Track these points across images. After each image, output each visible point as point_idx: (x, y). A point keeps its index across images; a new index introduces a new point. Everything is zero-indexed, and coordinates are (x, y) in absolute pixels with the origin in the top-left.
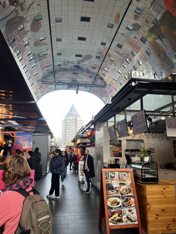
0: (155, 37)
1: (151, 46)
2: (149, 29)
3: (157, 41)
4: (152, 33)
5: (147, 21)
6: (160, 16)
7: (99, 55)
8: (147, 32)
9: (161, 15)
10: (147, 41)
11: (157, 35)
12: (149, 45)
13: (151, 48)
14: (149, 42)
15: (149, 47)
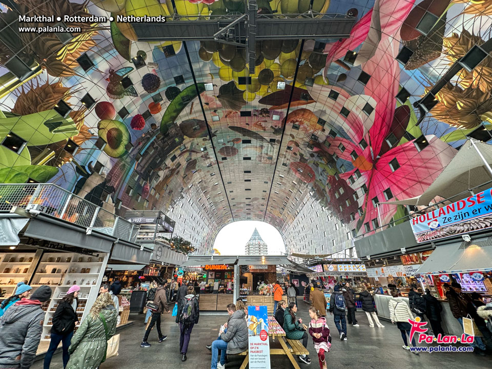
7: (263, 198)
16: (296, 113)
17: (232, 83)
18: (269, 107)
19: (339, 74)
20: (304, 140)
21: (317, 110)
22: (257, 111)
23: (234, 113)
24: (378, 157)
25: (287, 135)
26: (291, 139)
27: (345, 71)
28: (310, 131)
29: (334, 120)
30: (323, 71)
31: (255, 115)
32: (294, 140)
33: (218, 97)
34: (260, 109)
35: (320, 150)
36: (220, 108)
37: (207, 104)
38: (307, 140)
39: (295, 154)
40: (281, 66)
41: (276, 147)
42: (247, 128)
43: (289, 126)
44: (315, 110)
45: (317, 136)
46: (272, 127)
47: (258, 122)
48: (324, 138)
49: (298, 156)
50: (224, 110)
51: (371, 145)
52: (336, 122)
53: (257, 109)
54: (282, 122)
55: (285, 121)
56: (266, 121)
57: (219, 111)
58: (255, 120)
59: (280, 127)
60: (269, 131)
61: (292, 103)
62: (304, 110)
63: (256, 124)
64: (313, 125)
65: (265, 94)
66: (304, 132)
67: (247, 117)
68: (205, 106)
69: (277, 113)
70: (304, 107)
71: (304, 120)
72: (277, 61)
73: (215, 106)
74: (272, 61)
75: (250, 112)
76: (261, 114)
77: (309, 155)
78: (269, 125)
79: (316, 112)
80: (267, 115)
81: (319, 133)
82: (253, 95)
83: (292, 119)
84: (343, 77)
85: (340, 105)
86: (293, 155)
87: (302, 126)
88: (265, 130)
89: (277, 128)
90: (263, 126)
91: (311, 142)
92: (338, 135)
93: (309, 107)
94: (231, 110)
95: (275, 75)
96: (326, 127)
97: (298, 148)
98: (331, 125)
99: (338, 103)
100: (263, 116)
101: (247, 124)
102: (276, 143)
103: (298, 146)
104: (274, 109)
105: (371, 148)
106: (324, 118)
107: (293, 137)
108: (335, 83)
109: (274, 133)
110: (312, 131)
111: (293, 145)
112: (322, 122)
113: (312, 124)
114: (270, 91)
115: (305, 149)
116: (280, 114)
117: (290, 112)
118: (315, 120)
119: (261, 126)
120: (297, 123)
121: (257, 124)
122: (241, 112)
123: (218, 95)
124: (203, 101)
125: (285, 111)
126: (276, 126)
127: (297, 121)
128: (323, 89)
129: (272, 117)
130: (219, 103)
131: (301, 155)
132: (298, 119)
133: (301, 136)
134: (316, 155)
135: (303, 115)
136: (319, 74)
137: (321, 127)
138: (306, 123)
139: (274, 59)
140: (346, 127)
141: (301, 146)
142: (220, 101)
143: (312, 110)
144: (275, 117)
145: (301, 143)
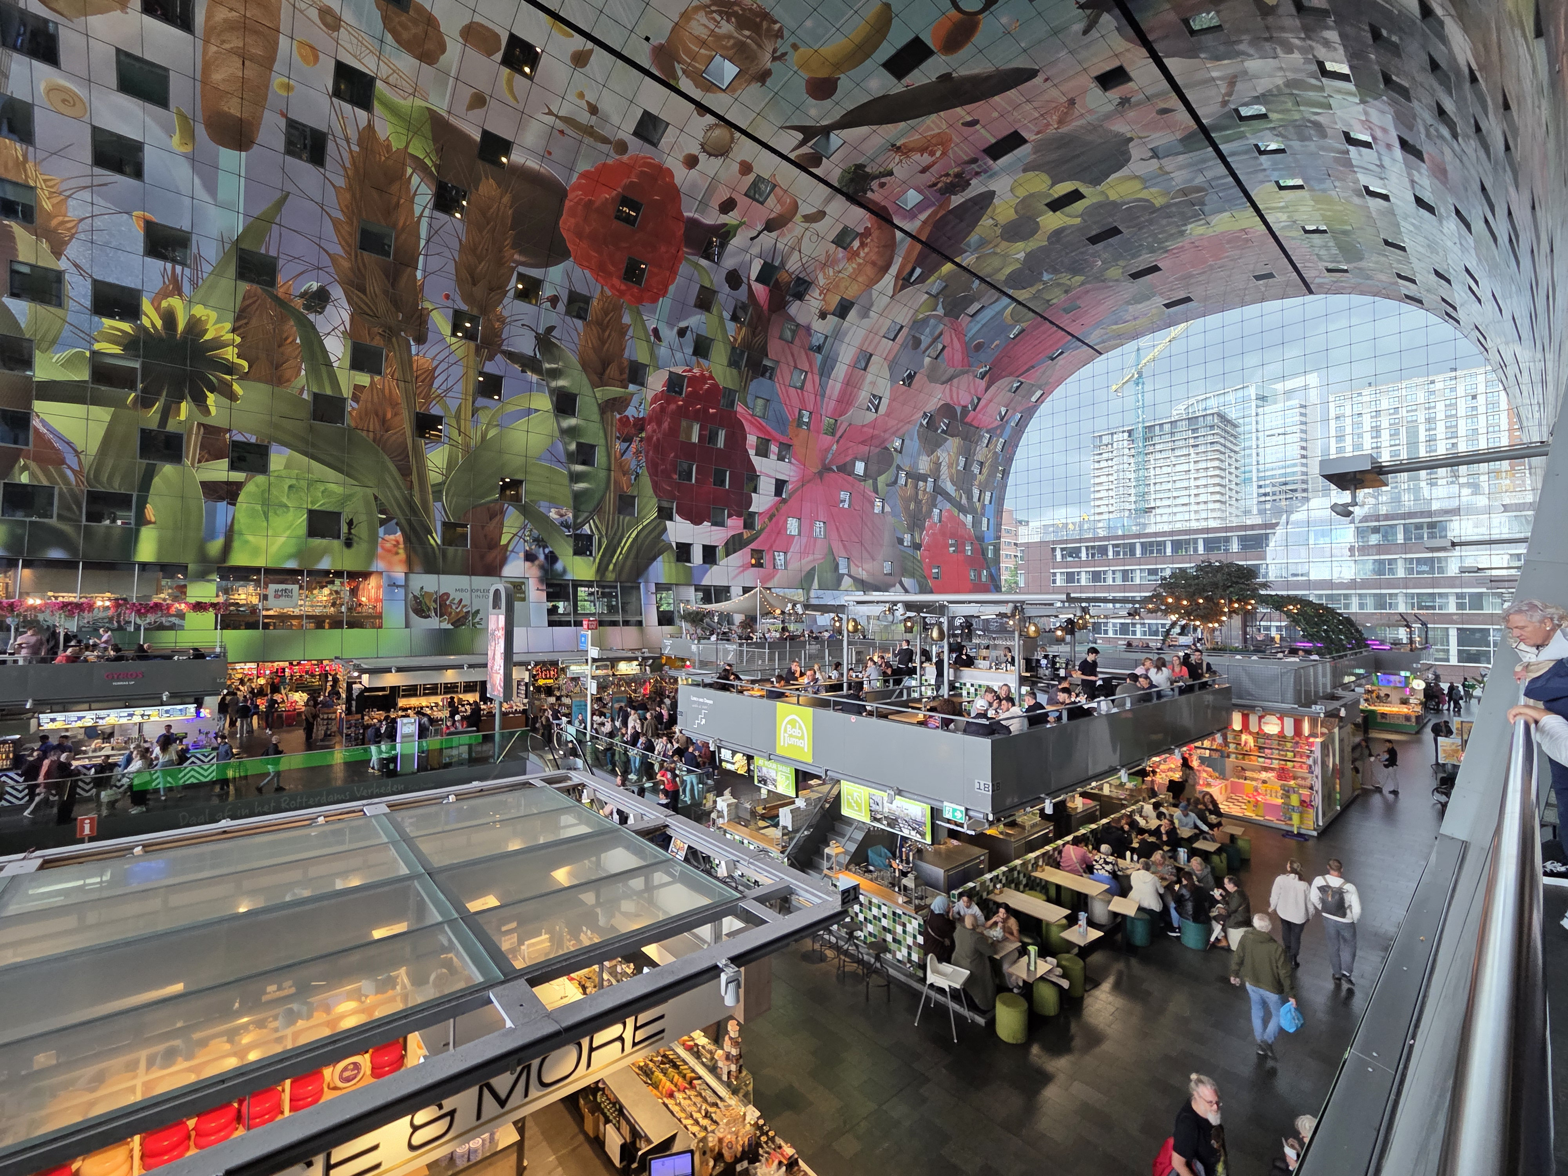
0: (427, 161)
1: (355, 148)
2: (445, 115)
3: (415, 180)
4: (435, 140)
5: (479, 101)
6: (533, 164)
8: (419, 103)
9: (537, 167)
10: (362, 114)
11: (438, 168)
12: (354, 136)
13: (346, 155)
14: (370, 127)
15: (338, 132)
16: (890, 247)
17: (1096, 181)
18: (956, 200)
19: (922, 337)
20: (790, 254)
21: (874, 297)
22: (977, 174)
23: (1048, 125)
24: (835, 468)
25: (828, 201)
26: (805, 209)
27: (923, 346)
28: (821, 277)
29: (847, 340)
30: (940, 311)
31: (974, 161)
32: (798, 218)
33: (1131, 139)
34: (973, 182)
35: (766, 307)
36: (1108, 117)
37: (1164, 111)
38: (793, 265)
39: (727, 206)
40: (1006, 256)
41: (788, 142)
42: (961, 113)
43: (857, 218)
44: (875, 294)
45: (807, 297)
46: (891, 173)
47: (944, 153)
48: (802, 320)
49: (712, 218)
50: (1089, 118)
51: (838, 442)
52: (844, 346)
53: (984, 176)
54: (885, 208)
55: (882, 215)
56: (924, 171)
57: (1111, 107)
58: (961, 151)
59: (869, 194)
60: (879, 160)
61: (919, 246)
62: (885, 269)
63: (943, 141)
64: (837, 286)
65: (994, 211)
66: (822, 258)
67: (993, 141)
68: (1174, 101)
69: (920, 207)
70: (894, 270)
71: (859, 264)
72: (1021, 255)
73: (1131, 114)
74: (1028, 250)
75: (995, 158)
76: (958, 175)
77: (729, 262)
78: (902, 169)
79: (871, 295)
80: (939, 185)
81: (814, 301)
82: (1022, 193)
83: (876, 233)
84: (917, 343)
85: (876, 347)
86: (723, 194)
87: (841, 253)
88: (897, 149)
89: (875, 184)
90: (917, 157)
91: (783, 277)
92: (819, 357)
93: (888, 280)
94: (1064, 129)
95: (1004, 244)
96: (832, 319)
97: (759, 228)
98: (837, 334)
99: (879, 342)
100: (947, 175)
101: (973, 123)
102: (805, 150)
103: (770, 226)
104: (941, 206)
105: (835, 447)
106: (852, 315)
107: (810, 219)
108: (913, 333)
109: (860, 167)
110: (822, 281)
111: (773, 207)
112: (843, 310)
113: (842, 285)
114: (986, 222)
115: (755, 250)
116: (911, 214)
117: (899, 234)
118: (849, 295)
119: (922, 150)
120: (856, 244)
121: (942, 144)
122: (1024, 141)
123: (1131, 145)
124: (1182, 115)
125: (911, 226)
126: (882, 185)
127: (863, 245)
128: (912, 312)
129: (920, 192)
130: (1120, 127)
131: (725, 234)
132: (866, 250)
133: (805, 245)
134: (742, 294)
135: (874, 264)
136: (940, 305)
137: (833, 306)
138: (851, 268)
139: (1027, 255)
140: (840, 371)
141: (767, 239)
142: (1117, 135)
143: (879, 286)
144: (913, 197)
145: (784, 239)
